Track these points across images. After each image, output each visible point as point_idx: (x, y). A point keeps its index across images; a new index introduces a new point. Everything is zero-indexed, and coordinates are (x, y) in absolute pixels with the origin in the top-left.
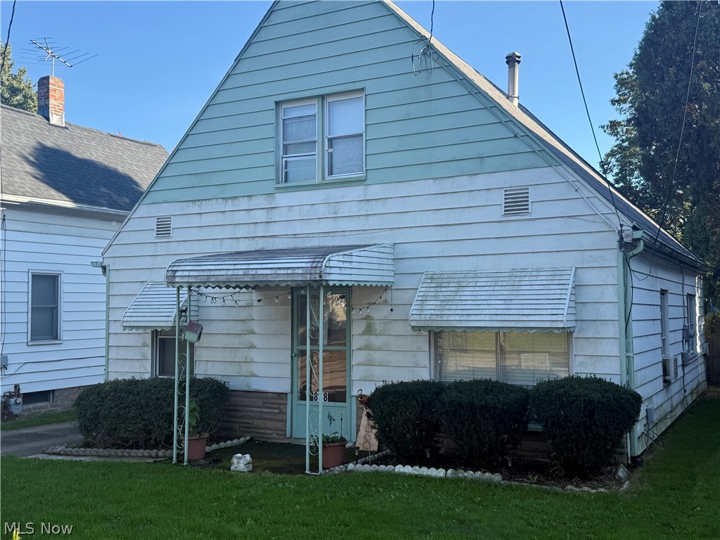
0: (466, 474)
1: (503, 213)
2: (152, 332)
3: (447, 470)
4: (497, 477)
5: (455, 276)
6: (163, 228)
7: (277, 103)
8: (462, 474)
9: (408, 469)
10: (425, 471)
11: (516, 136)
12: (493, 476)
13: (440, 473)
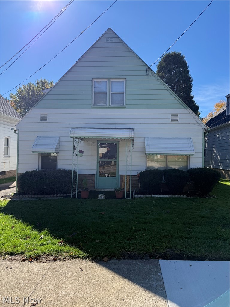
0: (175, 196)
1: (171, 121)
2: (39, 154)
3: (169, 195)
4: (185, 196)
5: (155, 139)
6: (44, 117)
7: (92, 78)
8: (174, 196)
9: (156, 196)
10: (161, 196)
11: (175, 99)
12: (184, 196)
13: (167, 196)
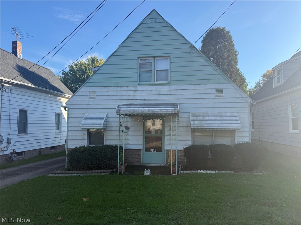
1: (215, 96)
2: (87, 130)
3: (215, 171)
4: (232, 172)
5: (201, 114)
6: (92, 95)
7: (138, 57)
8: (220, 172)
9: (202, 171)
10: (208, 172)
